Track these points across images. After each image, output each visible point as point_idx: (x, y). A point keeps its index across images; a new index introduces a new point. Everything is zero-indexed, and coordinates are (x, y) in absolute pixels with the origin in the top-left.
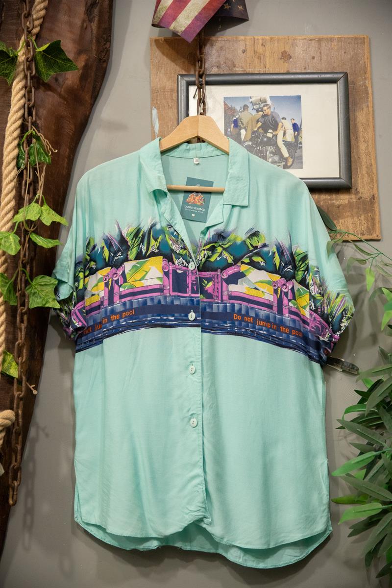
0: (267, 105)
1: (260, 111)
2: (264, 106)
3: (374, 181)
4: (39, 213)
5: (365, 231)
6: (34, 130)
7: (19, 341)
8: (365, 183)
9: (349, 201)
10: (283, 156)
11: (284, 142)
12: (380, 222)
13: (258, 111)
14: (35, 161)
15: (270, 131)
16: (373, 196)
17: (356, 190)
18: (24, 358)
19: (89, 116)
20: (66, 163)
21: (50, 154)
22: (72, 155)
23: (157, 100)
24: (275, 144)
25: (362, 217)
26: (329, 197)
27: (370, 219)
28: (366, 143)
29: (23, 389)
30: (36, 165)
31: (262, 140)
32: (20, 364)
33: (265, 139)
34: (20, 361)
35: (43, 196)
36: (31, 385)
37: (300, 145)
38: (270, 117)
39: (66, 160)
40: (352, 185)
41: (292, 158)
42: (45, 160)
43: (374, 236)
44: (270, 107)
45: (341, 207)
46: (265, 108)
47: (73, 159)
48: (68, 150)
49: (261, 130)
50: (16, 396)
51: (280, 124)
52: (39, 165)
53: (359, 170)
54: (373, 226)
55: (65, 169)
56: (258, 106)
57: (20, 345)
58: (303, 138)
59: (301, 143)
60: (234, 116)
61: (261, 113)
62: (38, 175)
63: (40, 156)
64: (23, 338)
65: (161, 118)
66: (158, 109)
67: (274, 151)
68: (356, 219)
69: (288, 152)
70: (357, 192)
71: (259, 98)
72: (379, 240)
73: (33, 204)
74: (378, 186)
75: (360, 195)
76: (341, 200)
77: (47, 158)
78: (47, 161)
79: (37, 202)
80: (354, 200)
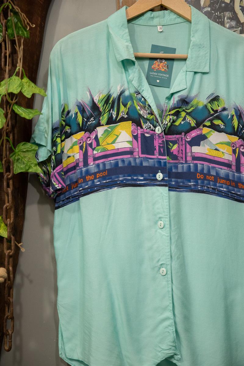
4: (20, 86)
6: (10, 3)
7: (7, 204)
11: (241, 8)
14: (13, 35)
18: (12, 219)
20: (38, 31)
21: (28, 29)
22: (43, 24)
29: (13, 248)
30: (14, 37)
31: (220, 5)
32: (8, 225)
34: (8, 223)
35: (23, 70)
36: (19, 243)
39: (38, 28)
42: (24, 34)
48: (39, 19)
50: (7, 254)
52: (17, 37)
55: (37, 37)
57: (8, 208)
62: (17, 48)
63: (17, 30)
64: (10, 202)
67: (231, 17)
73: (14, 77)
77: (25, 33)
78: (26, 35)
79: (17, 75)
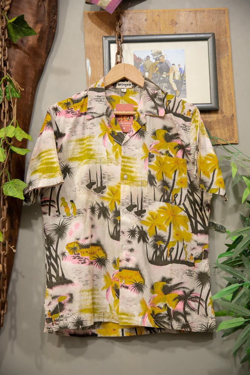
0: (162, 56)
1: (158, 60)
2: (160, 57)
3: (233, 105)
4: (14, 133)
5: (228, 138)
6: (8, 76)
7: (3, 218)
8: (227, 107)
9: (217, 118)
10: (174, 90)
11: (174, 80)
12: (238, 132)
13: (156, 60)
14: (9, 97)
15: (165, 73)
16: (233, 114)
17: (222, 111)
18: (7, 228)
19: (44, 65)
20: (30, 97)
21: (19, 92)
22: (34, 92)
23: (89, 54)
24: (168, 82)
25: (226, 129)
26: (204, 116)
27: (231, 130)
28: (227, 80)
29: (7, 250)
30: (10, 99)
31: (159, 79)
32: (4, 233)
33: (161, 79)
34: (4, 231)
35: (17, 121)
36: (11, 246)
37: (185, 82)
38: (164, 64)
39: (30, 95)
40: (219, 108)
41: (179, 91)
42: (17, 96)
43: (234, 142)
44: (164, 57)
45: (212, 123)
46: (161, 58)
47: (35, 94)
48: (31, 88)
49: (158, 73)
50: (2, 254)
51: (171, 68)
52: (12, 99)
53: (223, 98)
54: (233, 134)
55: (29, 101)
56: (156, 57)
57: (4, 220)
58: (186, 77)
59: (185, 81)
60: (140, 64)
61: (158, 61)
62: (12, 106)
63: (13, 93)
64: (5, 216)
65: (92, 65)
66: (90, 60)
67: (167, 86)
68: (222, 130)
69: (177, 86)
70: (222, 112)
71: (157, 51)
72: (237, 144)
73: (10, 126)
74: (235, 108)
75: (224, 114)
76: (212, 118)
77: (18, 94)
78: (18, 96)
79: (13, 124)
80: (221, 118)
